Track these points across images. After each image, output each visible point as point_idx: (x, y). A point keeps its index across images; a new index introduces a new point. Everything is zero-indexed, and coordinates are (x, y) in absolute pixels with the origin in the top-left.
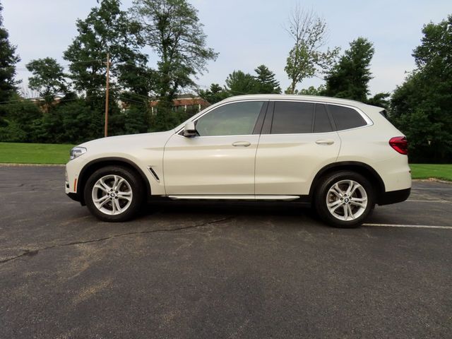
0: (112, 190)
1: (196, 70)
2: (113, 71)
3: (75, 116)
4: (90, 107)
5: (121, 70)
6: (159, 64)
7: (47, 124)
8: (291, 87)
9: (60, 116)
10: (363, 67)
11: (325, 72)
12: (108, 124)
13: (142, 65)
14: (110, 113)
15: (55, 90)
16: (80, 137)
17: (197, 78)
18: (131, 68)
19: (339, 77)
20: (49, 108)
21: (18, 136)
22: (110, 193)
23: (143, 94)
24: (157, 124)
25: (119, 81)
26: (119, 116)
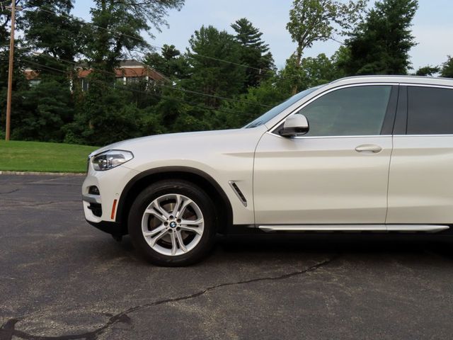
0: (171, 217)
1: (149, 23)
2: (18, 22)
5: (31, 19)
6: (93, 11)
8: (296, 54)
10: (401, 28)
11: (345, 34)
12: (12, 105)
13: (63, 13)
14: (14, 87)
17: (152, 37)
18: (47, 16)
19: (367, 41)
22: (169, 222)
23: (66, 58)
24: (88, 106)
25: (28, 37)
26: (29, 92)
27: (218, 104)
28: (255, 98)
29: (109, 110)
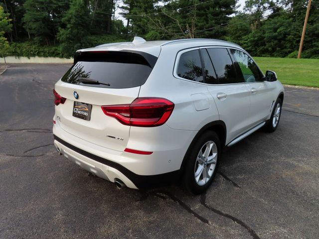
3: (275, 30)
4: (291, 19)
7: (252, 39)
9: (264, 31)
15: (265, 8)
16: (278, 49)
20: (257, 25)
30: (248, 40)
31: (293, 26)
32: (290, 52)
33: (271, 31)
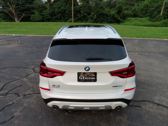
3: (60, 8)
4: (65, 3)
7: (49, 12)
9: (54, 8)
12: (74, 11)
14: (74, 5)
16: (62, 17)
20: (49, 5)
21: (39, 18)
24: (95, 10)
26: (78, 7)
27: (133, 5)
28: (147, 2)
29: (101, 10)
30: (47, 13)
31: (67, 7)
32: (68, 19)
33: (58, 8)
